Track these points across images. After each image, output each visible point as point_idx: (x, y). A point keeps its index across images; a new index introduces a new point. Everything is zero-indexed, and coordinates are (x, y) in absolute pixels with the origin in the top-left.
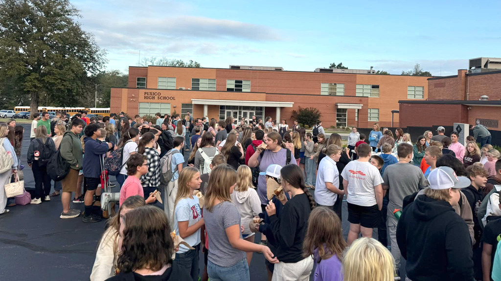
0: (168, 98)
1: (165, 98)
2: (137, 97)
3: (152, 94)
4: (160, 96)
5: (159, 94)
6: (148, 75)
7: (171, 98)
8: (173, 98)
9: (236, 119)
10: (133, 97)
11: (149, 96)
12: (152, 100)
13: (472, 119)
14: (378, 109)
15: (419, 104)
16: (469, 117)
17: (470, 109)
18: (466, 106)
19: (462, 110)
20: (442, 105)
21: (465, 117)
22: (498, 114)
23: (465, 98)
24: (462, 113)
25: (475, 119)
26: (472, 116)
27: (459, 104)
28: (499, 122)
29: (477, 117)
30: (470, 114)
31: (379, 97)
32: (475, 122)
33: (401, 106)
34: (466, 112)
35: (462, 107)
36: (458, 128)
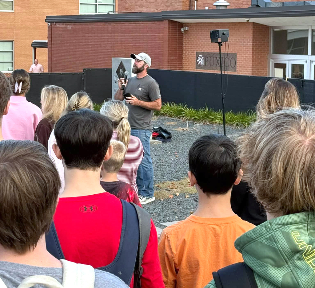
13: (190, 54)
14: (12, 41)
15: (89, 24)
16: (185, 50)
17: (185, 31)
18: (178, 24)
19: (169, 33)
20: (135, 24)
21: (177, 49)
22: (236, 40)
23: (190, 8)
24: (170, 40)
25: (195, 53)
26: (190, 47)
27: (164, 21)
28: (238, 59)
29: (199, 49)
30: (185, 43)
31: (13, 11)
32: (195, 61)
33: (52, 30)
34: (178, 39)
35: (169, 28)
36: (121, 70)
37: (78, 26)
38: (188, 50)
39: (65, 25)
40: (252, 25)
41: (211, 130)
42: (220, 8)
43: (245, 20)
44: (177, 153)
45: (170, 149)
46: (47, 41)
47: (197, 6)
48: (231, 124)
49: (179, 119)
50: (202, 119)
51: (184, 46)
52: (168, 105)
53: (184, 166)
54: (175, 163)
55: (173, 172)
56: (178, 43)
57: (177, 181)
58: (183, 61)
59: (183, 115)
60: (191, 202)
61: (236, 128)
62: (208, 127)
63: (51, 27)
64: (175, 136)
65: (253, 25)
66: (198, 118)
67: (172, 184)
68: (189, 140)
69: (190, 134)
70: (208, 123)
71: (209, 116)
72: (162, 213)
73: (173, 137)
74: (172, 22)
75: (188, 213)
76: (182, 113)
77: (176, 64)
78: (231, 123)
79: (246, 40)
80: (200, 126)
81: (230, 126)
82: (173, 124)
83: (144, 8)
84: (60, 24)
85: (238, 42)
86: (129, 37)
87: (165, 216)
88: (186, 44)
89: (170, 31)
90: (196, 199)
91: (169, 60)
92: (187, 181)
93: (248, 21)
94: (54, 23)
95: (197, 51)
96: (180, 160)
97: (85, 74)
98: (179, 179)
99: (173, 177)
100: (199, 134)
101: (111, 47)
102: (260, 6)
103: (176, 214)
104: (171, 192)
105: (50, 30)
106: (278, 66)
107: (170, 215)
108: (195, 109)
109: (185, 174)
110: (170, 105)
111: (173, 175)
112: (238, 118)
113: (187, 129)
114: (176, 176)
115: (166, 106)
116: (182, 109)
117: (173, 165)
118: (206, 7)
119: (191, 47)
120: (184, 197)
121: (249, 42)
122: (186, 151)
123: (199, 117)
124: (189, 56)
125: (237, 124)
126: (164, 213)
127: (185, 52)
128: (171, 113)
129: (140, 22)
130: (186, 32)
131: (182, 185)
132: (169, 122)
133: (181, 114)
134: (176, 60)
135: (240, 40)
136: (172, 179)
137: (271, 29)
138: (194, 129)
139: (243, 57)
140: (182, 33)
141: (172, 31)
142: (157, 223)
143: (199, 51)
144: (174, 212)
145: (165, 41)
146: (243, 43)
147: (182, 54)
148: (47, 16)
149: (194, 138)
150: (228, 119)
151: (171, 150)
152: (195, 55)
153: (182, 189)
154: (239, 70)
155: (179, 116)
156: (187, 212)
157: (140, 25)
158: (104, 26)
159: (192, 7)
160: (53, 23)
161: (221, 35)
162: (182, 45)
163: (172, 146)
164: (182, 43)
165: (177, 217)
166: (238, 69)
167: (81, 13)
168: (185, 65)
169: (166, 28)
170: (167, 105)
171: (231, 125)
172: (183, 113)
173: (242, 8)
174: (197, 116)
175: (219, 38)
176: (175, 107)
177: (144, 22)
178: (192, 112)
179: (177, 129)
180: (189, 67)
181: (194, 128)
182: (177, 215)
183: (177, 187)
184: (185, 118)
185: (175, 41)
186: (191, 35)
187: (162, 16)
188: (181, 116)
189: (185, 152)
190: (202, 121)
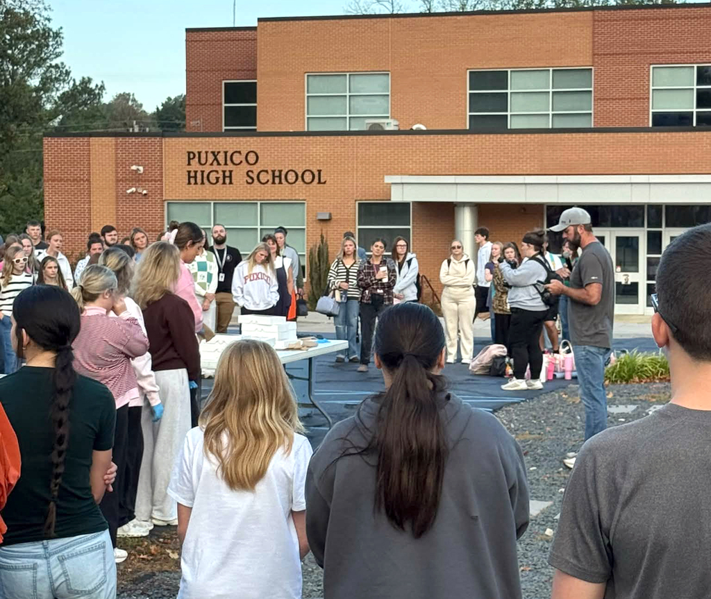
0: (291, 177)
1: (278, 177)
2: (154, 178)
3: (221, 158)
4: (256, 169)
5: (252, 158)
6: (260, 68)
7: (308, 177)
8: (318, 177)
9: (632, 277)
10: (137, 179)
11: (207, 169)
12: (223, 191)
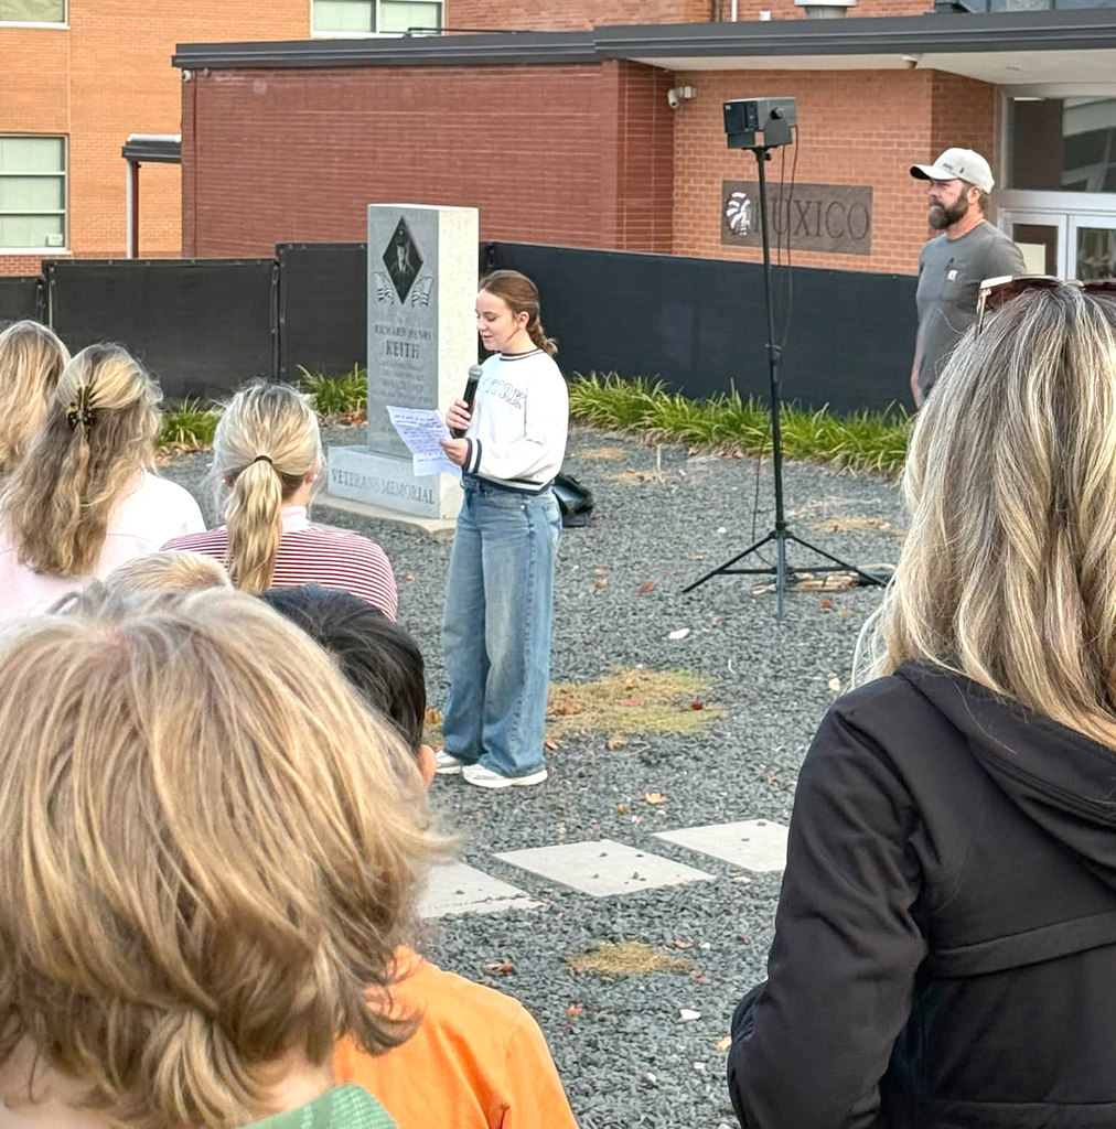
13: (702, 189)
14: (61, 138)
15: (333, 75)
16: (681, 174)
17: (683, 100)
18: (658, 76)
19: (621, 109)
20: (501, 73)
21: (653, 171)
22: (870, 135)
23: (713, 16)
24: (626, 136)
25: (720, 186)
26: (702, 160)
27: (605, 64)
28: (877, 205)
29: (734, 169)
30: (683, 146)
31: (64, 26)
32: (720, 215)
33: (198, 96)
34: (657, 132)
35: (621, 91)
36: (400, 251)
37: (291, 83)
38: (693, 174)
39: (246, 76)
40: (928, 80)
41: (746, 479)
42: (821, 15)
43: (901, 61)
44: (605, 568)
45: (579, 555)
46: (178, 138)
47: (739, 10)
48: (823, 457)
49: (631, 438)
50: (716, 438)
51: (679, 159)
52: (595, 382)
53: (621, 621)
54: (585, 611)
55: (574, 648)
56: (656, 146)
57: (582, 681)
58: (675, 213)
59: (648, 423)
60: (629, 765)
61: (844, 472)
62: (737, 470)
63: (192, 84)
64: (610, 501)
65: (934, 80)
66: (704, 434)
67: (563, 696)
68: (657, 520)
69: (667, 495)
70: (739, 454)
71: (743, 426)
72: (507, 812)
73: (599, 508)
74: (632, 69)
75: (608, 814)
76: (642, 415)
77: (649, 224)
78: (824, 453)
79: (906, 136)
80: (709, 464)
81: (821, 464)
82: (607, 456)
83: (543, 14)
84: (227, 73)
85: (876, 143)
86: (479, 123)
87: (519, 825)
88: (684, 153)
89: (626, 100)
90: (650, 754)
91: (619, 210)
92: (623, 682)
93: (914, 63)
94: (206, 71)
95: (729, 175)
96: (610, 599)
97: (282, 265)
98: (594, 675)
99: (570, 667)
100: (700, 496)
101: (413, 162)
102: (968, 7)
103: (562, 815)
104: (556, 725)
105: (190, 95)
106: (1026, 233)
107: (537, 819)
108: (692, 399)
109: (620, 655)
110: (602, 386)
111: (572, 658)
112: (850, 434)
113: (657, 475)
114: (584, 663)
115: (586, 387)
116: (645, 397)
117: (579, 617)
118: (762, 13)
119: (705, 160)
120: (603, 747)
121: (918, 144)
122: (639, 563)
123: (708, 429)
124: (696, 196)
125: (847, 457)
126: (515, 811)
127: (683, 181)
128: (604, 412)
129: (519, 69)
130: (687, 105)
131: (601, 700)
132: (595, 448)
133: (638, 418)
134: (649, 210)
135: (884, 136)
136: (566, 674)
137: (1002, 93)
138: (683, 478)
139: (895, 199)
140: (673, 111)
141: (632, 100)
142: (480, 855)
143: (734, 179)
144: (554, 807)
145: (608, 139)
146: (895, 147)
147: (672, 189)
148: (177, 45)
149: (679, 510)
150: (813, 439)
151: (584, 558)
152: (720, 193)
153: (600, 716)
154: (879, 249)
155: (632, 426)
156: (606, 807)
157: (517, 79)
158: (388, 81)
159: (721, 11)
160: (202, 69)
161: (763, 118)
162: (672, 154)
163: (588, 544)
164: (672, 147)
165: (562, 830)
166: (877, 245)
167: (315, 35)
168: (682, 231)
169: (612, 90)
170: (588, 384)
171: (825, 460)
172: (646, 412)
173: (905, 13)
174: (699, 425)
175: (757, 130)
176: (620, 391)
177: (533, 69)
178: (683, 410)
179: (619, 477)
180: (696, 235)
181: (684, 474)
182: (567, 819)
183: (579, 706)
184: (655, 433)
185: (644, 139)
186: (704, 117)
187: (598, 44)
188: (640, 426)
189: (637, 567)
190: (719, 444)
